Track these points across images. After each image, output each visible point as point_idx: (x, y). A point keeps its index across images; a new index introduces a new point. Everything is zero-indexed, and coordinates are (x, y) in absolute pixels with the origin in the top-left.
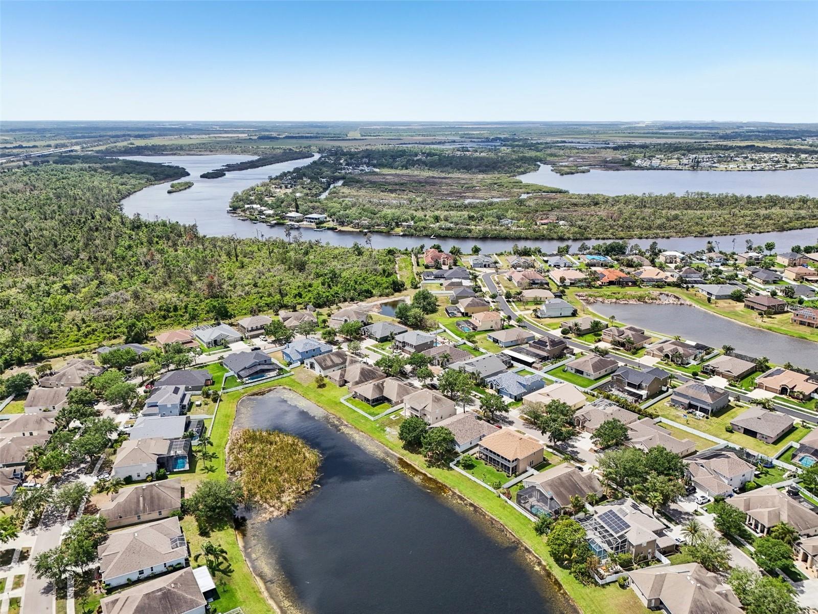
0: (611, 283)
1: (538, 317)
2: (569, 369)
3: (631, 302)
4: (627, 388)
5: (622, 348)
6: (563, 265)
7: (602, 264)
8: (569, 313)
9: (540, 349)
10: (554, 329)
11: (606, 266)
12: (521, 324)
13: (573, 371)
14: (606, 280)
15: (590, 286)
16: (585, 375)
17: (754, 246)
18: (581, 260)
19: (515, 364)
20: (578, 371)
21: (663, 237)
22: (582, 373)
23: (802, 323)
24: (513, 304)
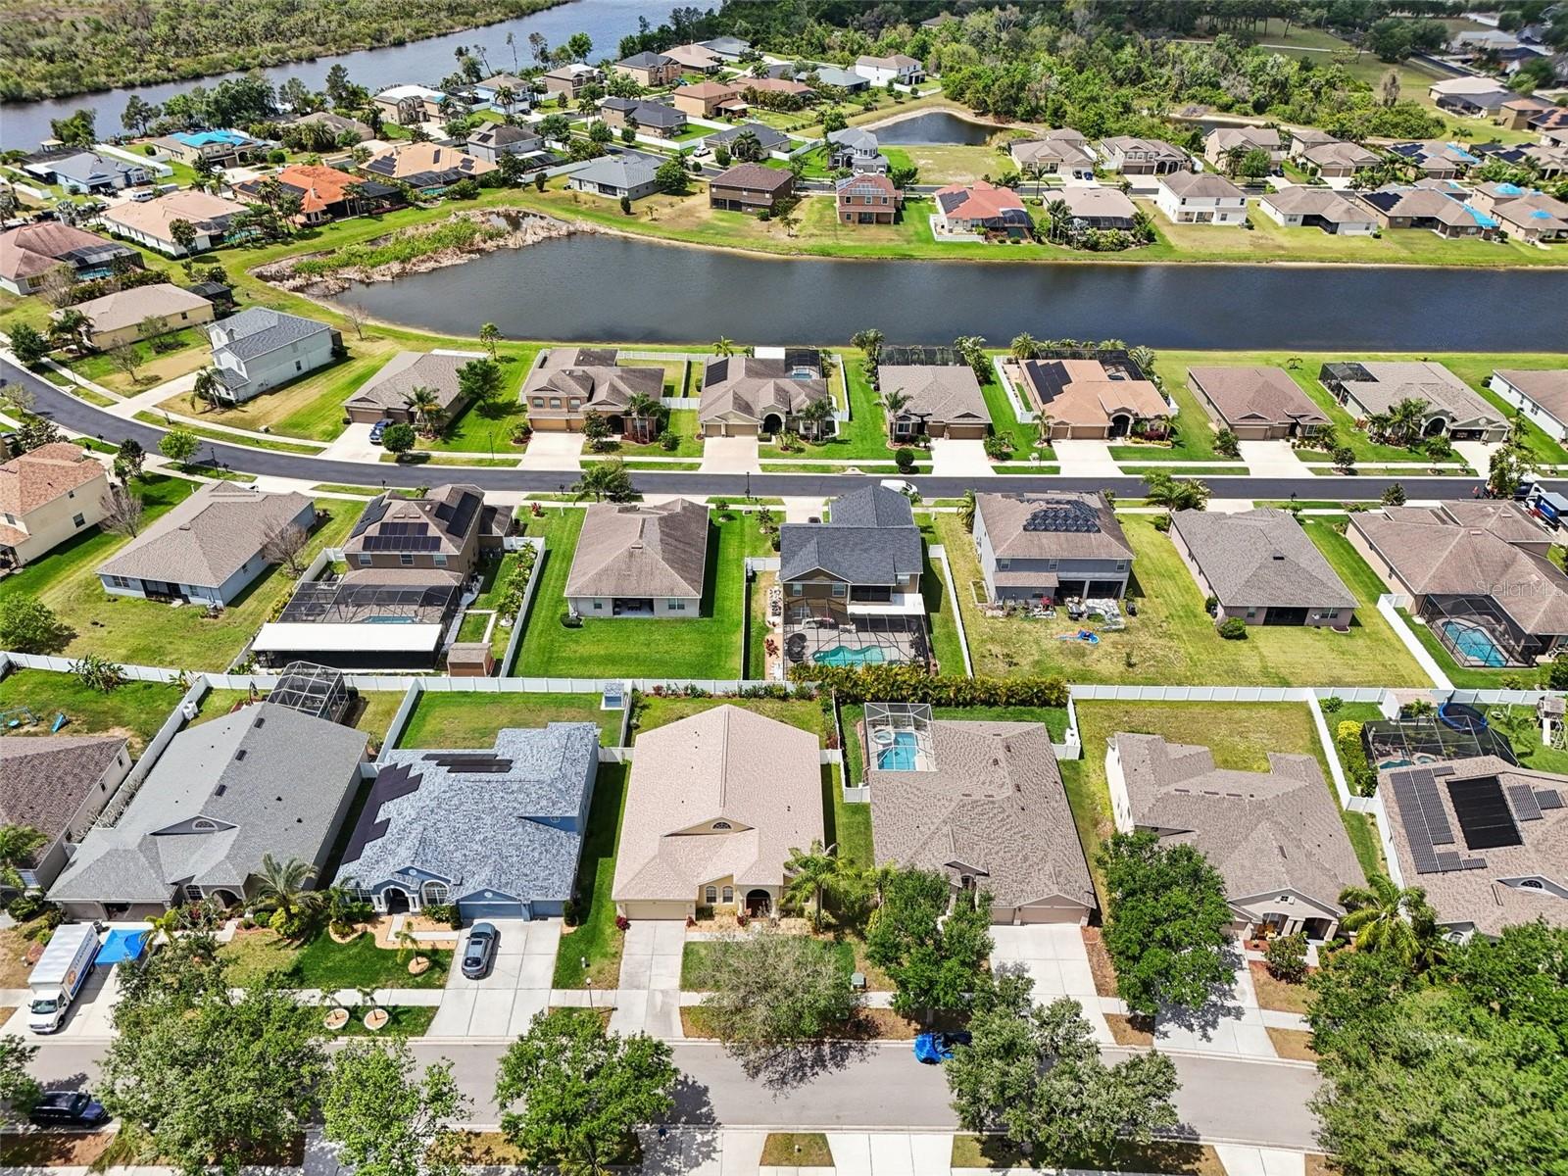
0: (337, 210)
1: (228, 405)
2: (588, 609)
3: (446, 262)
4: (856, 609)
5: (617, 438)
6: (119, 182)
7: (242, 156)
8: (322, 354)
9: (407, 562)
10: (333, 436)
11: (263, 159)
12: (192, 461)
13: (607, 611)
14: (313, 203)
15: (274, 235)
16: (661, 612)
17: (552, 50)
18: (162, 153)
19: (359, 680)
20: (620, 604)
21: (299, 60)
22: (647, 604)
23: (864, 219)
24: (65, 372)
